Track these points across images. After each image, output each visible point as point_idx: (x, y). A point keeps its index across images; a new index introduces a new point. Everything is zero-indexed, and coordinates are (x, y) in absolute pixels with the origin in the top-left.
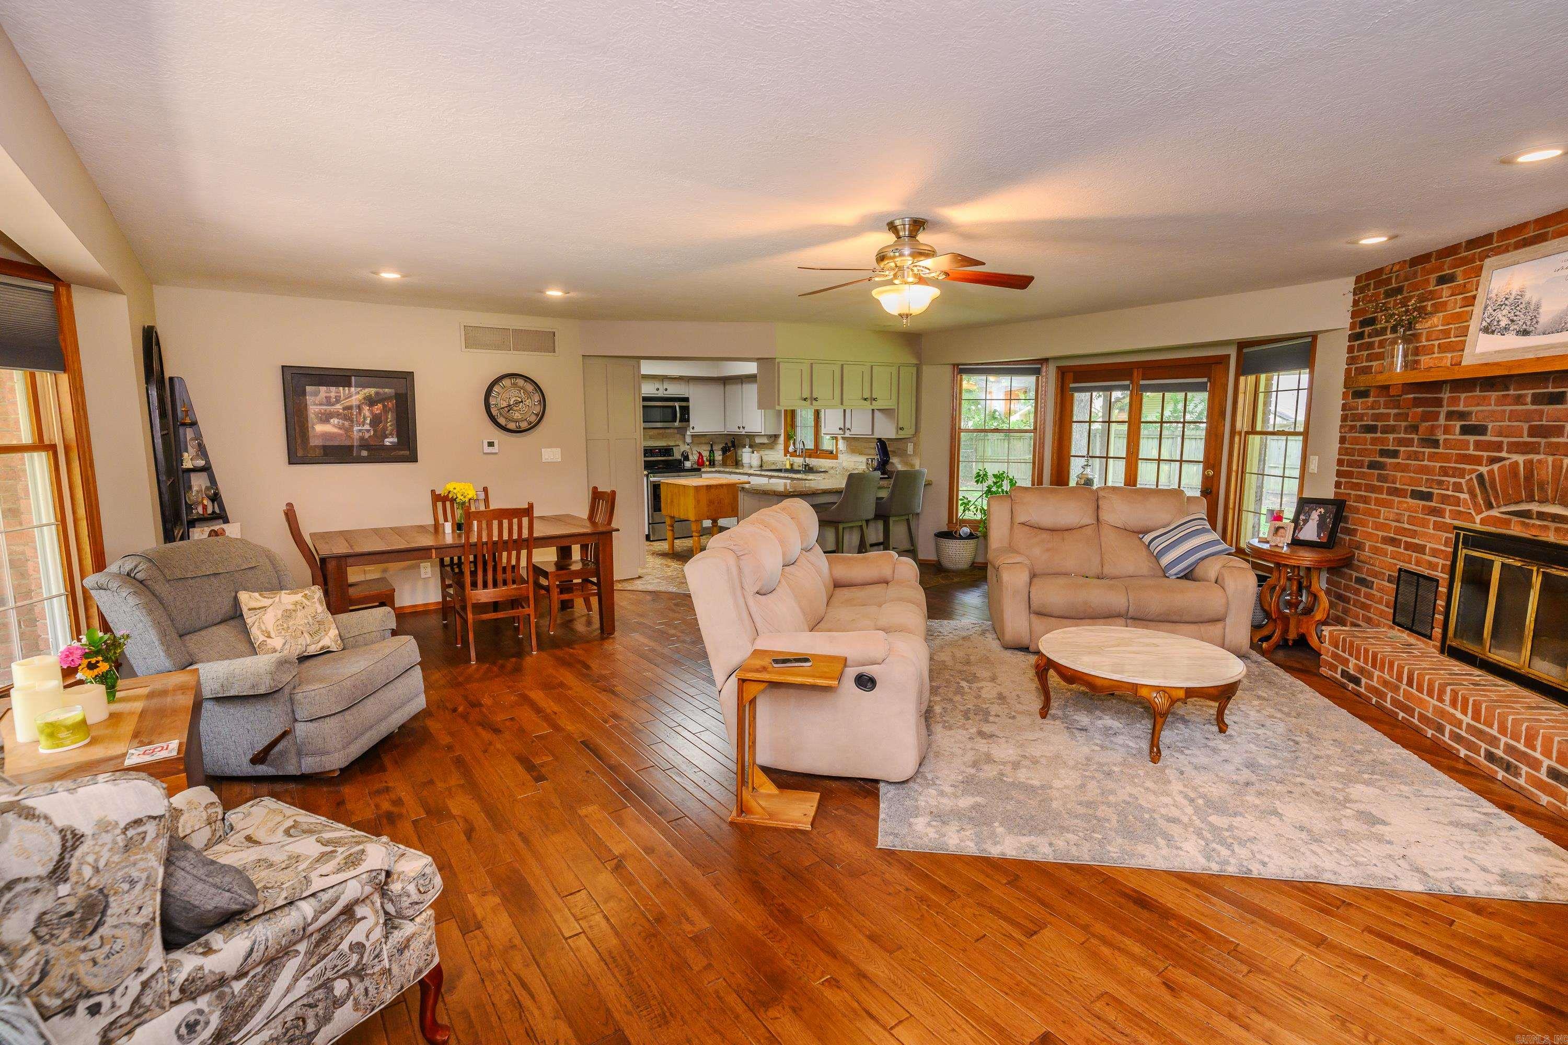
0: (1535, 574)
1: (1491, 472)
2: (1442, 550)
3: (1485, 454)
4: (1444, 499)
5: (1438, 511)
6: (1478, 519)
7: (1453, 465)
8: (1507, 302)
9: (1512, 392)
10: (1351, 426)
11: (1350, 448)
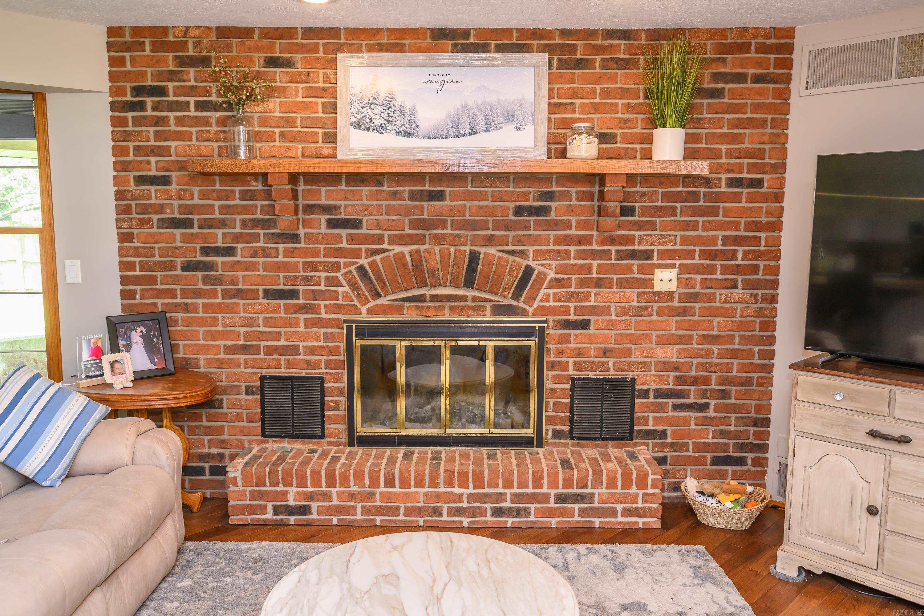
0: (443, 350)
1: (373, 264)
2: (322, 347)
3: (363, 247)
4: (315, 295)
5: (310, 308)
6: (364, 310)
7: (322, 259)
8: (375, 101)
9: (385, 188)
10: (140, 220)
11: (142, 247)
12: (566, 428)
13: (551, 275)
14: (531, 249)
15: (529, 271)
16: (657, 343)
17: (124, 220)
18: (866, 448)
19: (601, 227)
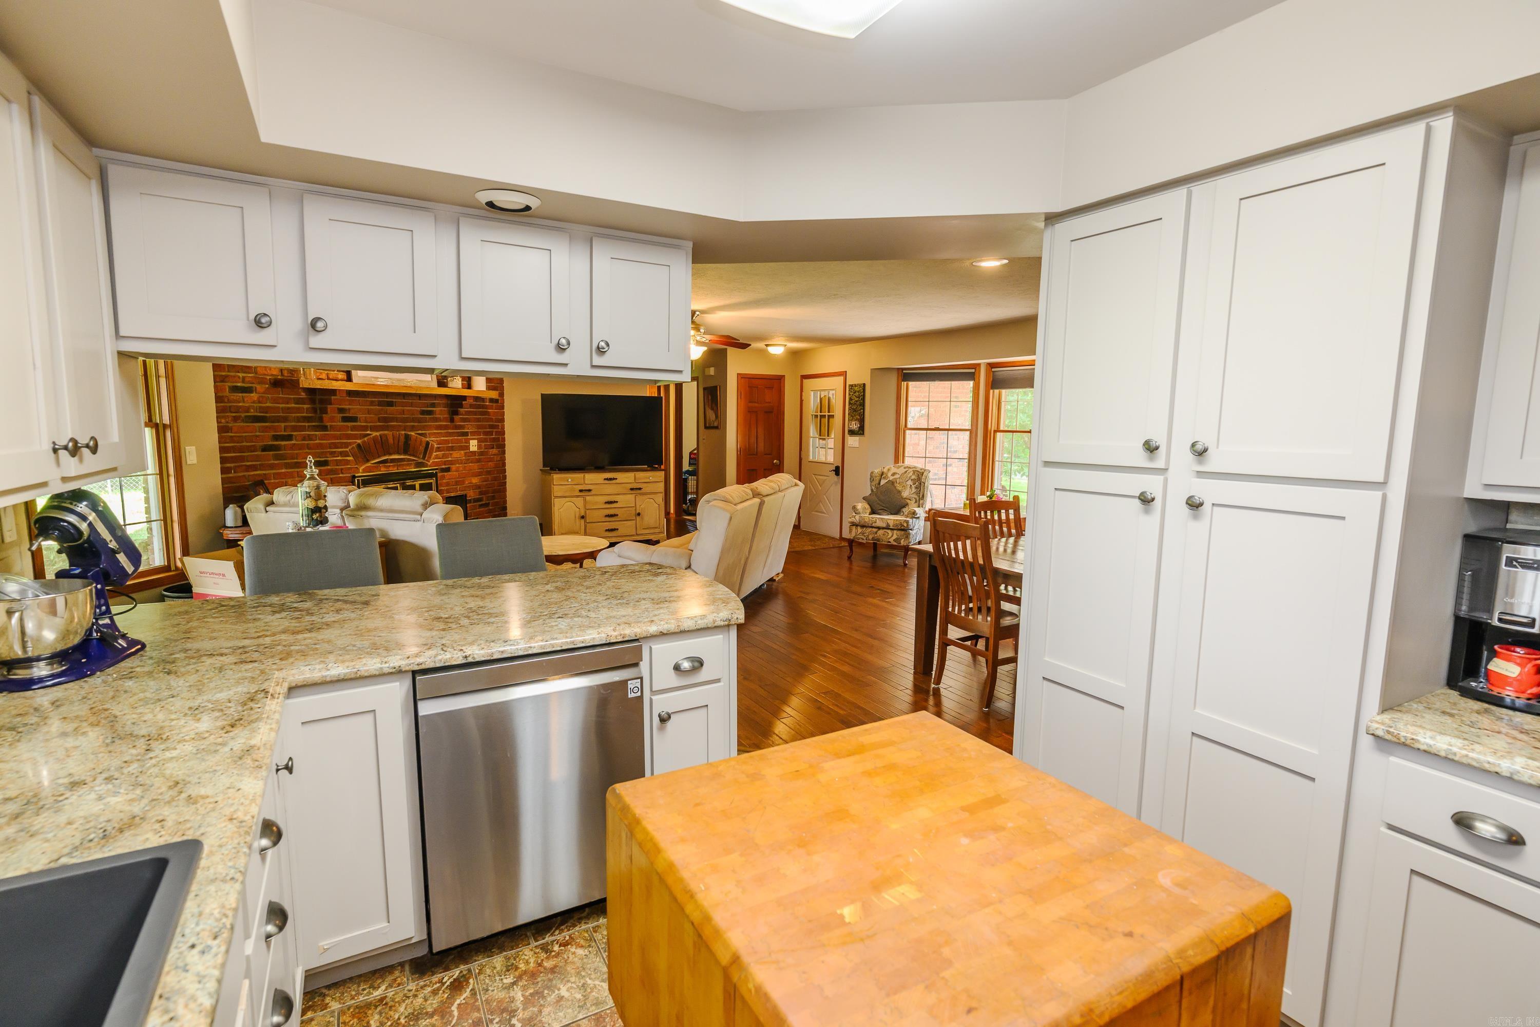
1: (363, 443)
3: (359, 433)
4: (337, 463)
6: (361, 470)
7: (339, 441)
10: (234, 417)
11: (235, 436)
13: (435, 446)
14: (427, 432)
15: (428, 443)
16: (472, 476)
18: (578, 496)
19: (452, 420)
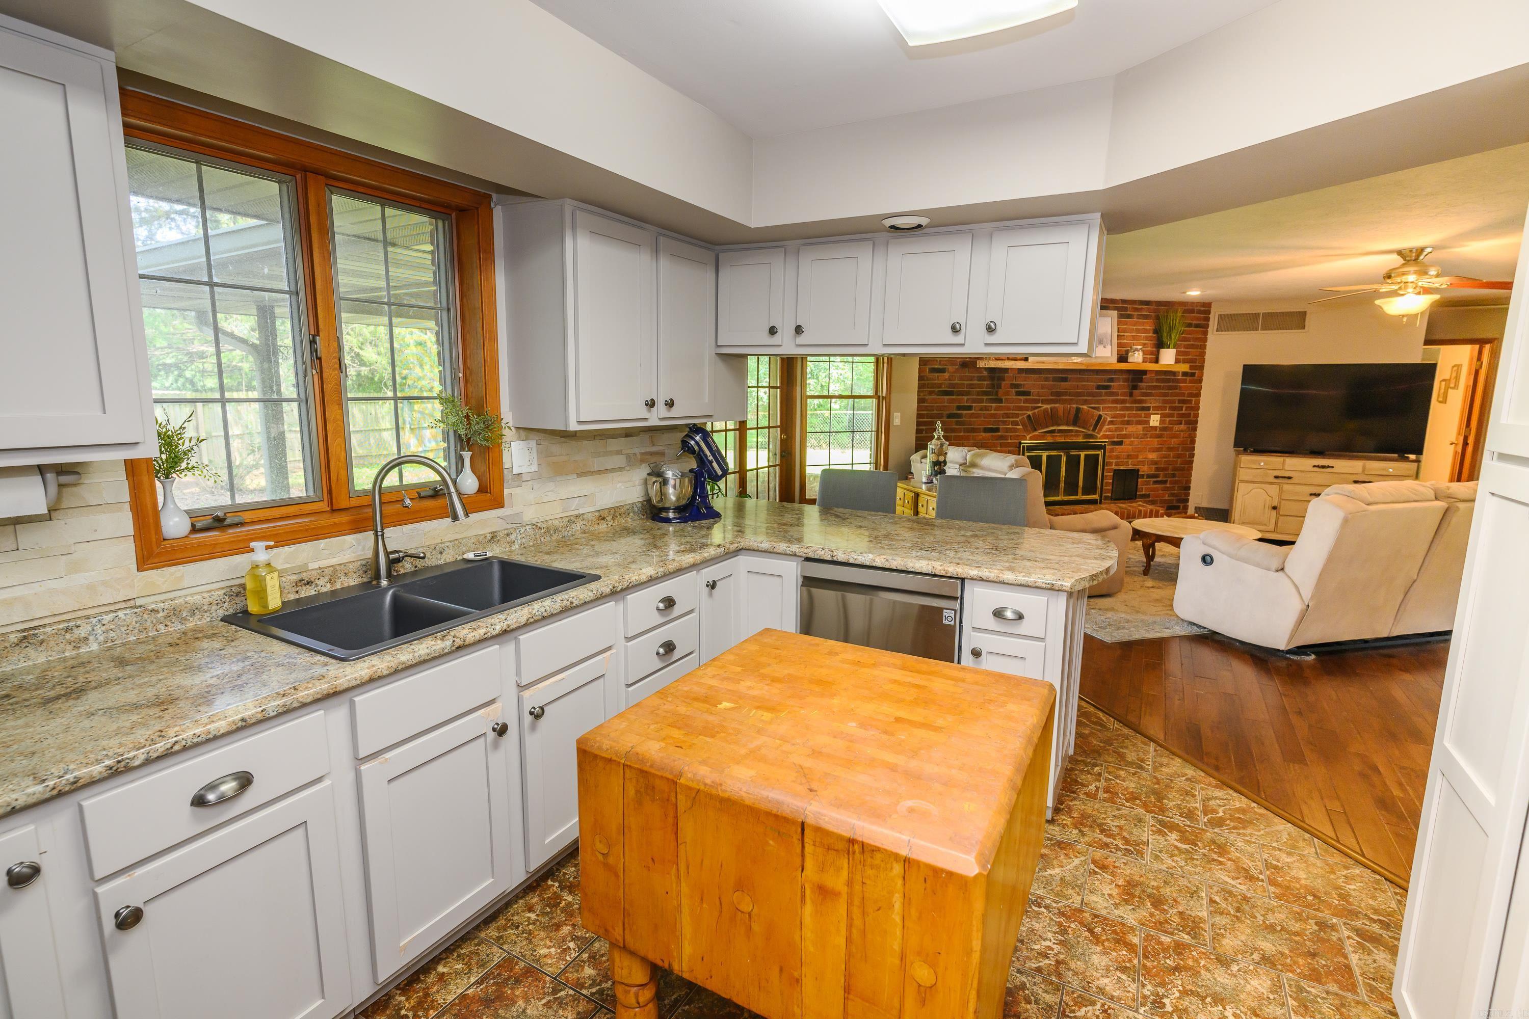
0: (1063, 457)
1: (1034, 414)
3: (1030, 405)
4: (1007, 430)
5: (1003, 437)
6: (1028, 438)
7: (1012, 412)
9: (1043, 375)
10: (930, 391)
11: (928, 406)
12: (1110, 495)
13: (1109, 419)
14: (1101, 406)
15: (1100, 416)
16: (1149, 451)
17: (923, 391)
18: (1271, 483)
19: (1131, 395)
